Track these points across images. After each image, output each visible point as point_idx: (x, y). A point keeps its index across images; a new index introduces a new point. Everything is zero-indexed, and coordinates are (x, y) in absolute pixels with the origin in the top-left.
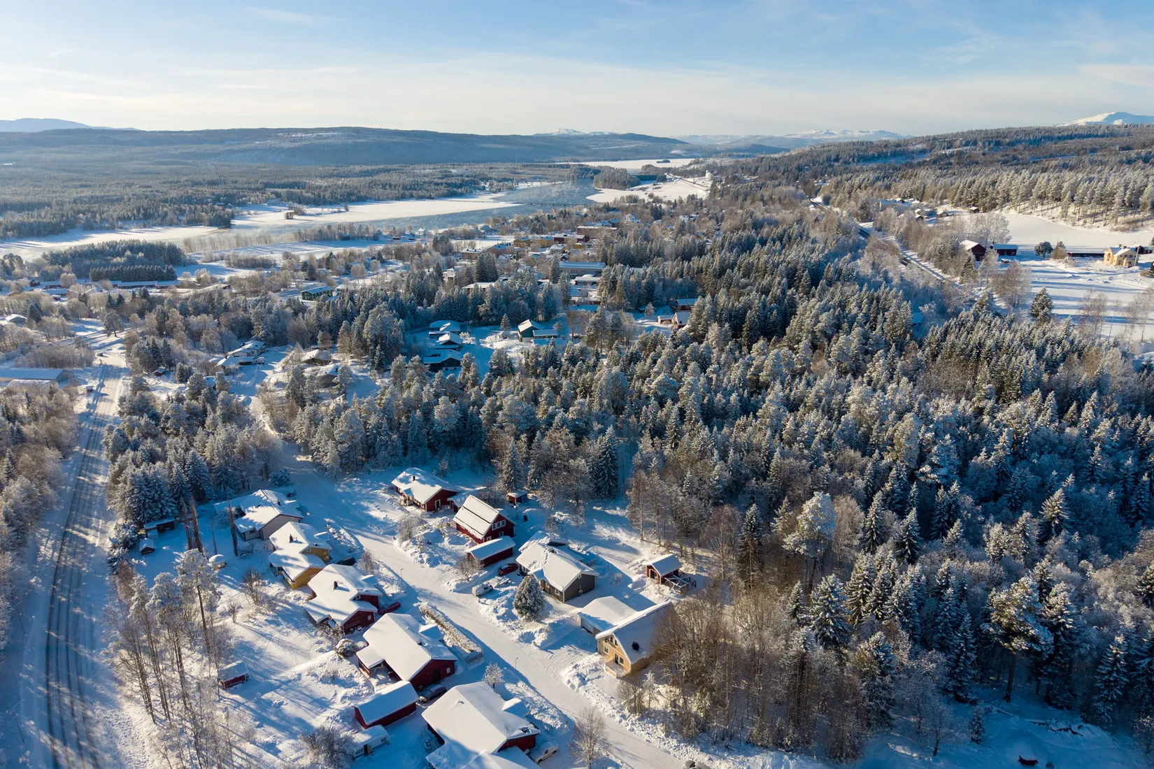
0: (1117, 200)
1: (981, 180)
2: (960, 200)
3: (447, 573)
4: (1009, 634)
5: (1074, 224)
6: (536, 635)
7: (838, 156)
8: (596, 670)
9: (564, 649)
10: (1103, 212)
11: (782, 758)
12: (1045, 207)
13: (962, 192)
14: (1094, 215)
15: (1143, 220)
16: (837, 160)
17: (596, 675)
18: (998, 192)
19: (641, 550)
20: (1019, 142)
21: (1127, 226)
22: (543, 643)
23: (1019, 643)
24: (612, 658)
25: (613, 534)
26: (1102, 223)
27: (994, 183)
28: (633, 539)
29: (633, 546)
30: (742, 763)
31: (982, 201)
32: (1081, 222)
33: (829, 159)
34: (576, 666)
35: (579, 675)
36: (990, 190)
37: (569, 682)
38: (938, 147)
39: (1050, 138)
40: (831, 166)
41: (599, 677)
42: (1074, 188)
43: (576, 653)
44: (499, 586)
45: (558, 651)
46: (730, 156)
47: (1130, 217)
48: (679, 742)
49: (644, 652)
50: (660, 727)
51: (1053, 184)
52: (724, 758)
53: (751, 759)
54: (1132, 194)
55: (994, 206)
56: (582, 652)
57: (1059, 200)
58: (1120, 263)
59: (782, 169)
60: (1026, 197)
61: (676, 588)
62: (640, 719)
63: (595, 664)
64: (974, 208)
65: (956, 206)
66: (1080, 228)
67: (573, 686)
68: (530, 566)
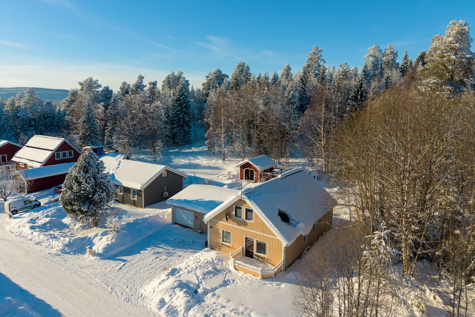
8: (216, 272)
9: (147, 253)
17: (217, 280)
19: (225, 167)
22: (108, 248)
24: (240, 247)
25: (192, 161)
28: (214, 161)
29: (215, 166)
34: (173, 272)
35: (182, 285)
37: (162, 302)
41: (225, 283)
43: (169, 254)
45: (138, 256)
49: (301, 225)
56: (179, 252)
63: (212, 263)
67: (172, 312)
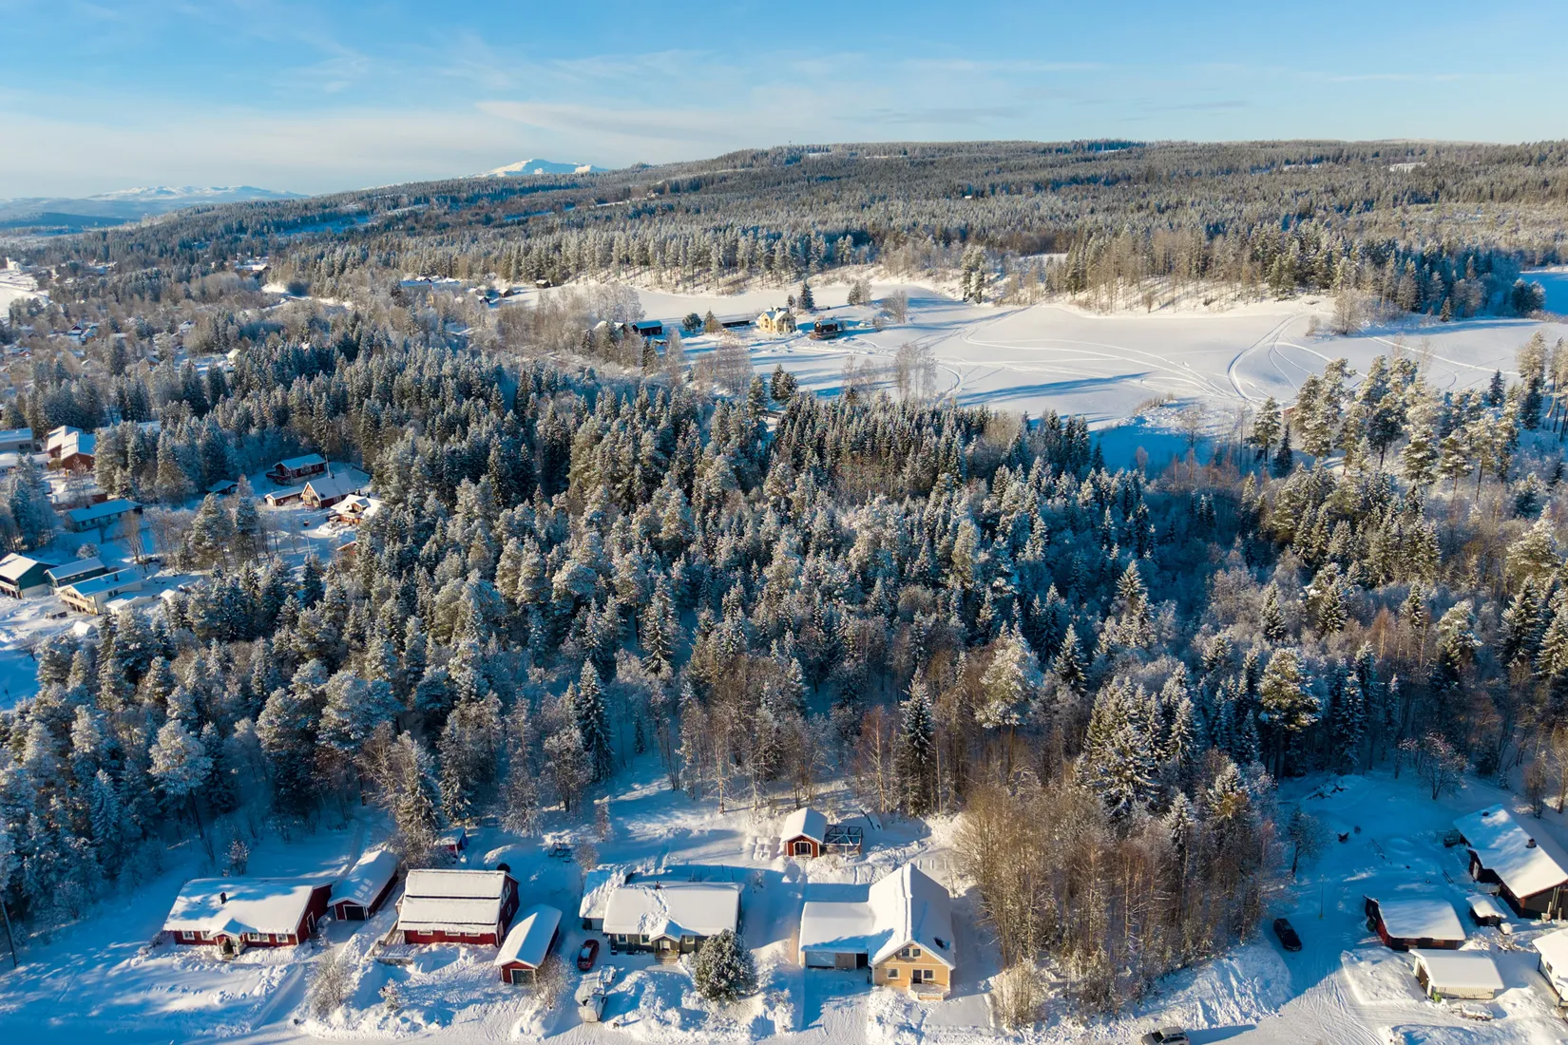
0: (714, 259)
1: (540, 244)
2: (519, 272)
3: (488, 1019)
4: (1291, 713)
5: (674, 292)
6: (770, 1016)
7: (240, 223)
8: (909, 1007)
9: (827, 1009)
10: (699, 274)
11: (1222, 965)
12: (631, 273)
13: (519, 263)
14: (691, 279)
15: (744, 280)
16: (242, 229)
17: (916, 1013)
18: (568, 259)
19: (733, 826)
20: (478, 197)
21: (731, 288)
22: (794, 1020)
23: (1306, 719)
24: (909, 979)
25: (669, 825)
26: (704, 286)
27: (557, 247)
28: (707, 817)
29: (716, 827)
30: (1188, 999)
31: (549, 271)
32: (681, 287)
33: (229, 230)
34: (879, 1020)
35: (898, 1028)
36: (556, 256)
38: (380, 206)
39: (512, 191)
40: (237, 239)
41: (924, 1013)
42: (662, 247)
44: (608, 986)
46: (34, 232)
47: (730, 277)
48: (1106, 1024)
50: (1066, 1023)
51: (635, 245)
52: (1165, 1008)
53: (1194, 988)
54: (725, 251)
55: (566, 276)
56: (855, 999)
57: (647, 263)
58: (780, 329)
59: (156, 248)
60: (606, 262)
61: (850, 849)
62: (1037, 1029)
63: (897, 1001)
64: (543, 282)
65: (515, 281)
66: (682, 295)
68: (641, 927)
